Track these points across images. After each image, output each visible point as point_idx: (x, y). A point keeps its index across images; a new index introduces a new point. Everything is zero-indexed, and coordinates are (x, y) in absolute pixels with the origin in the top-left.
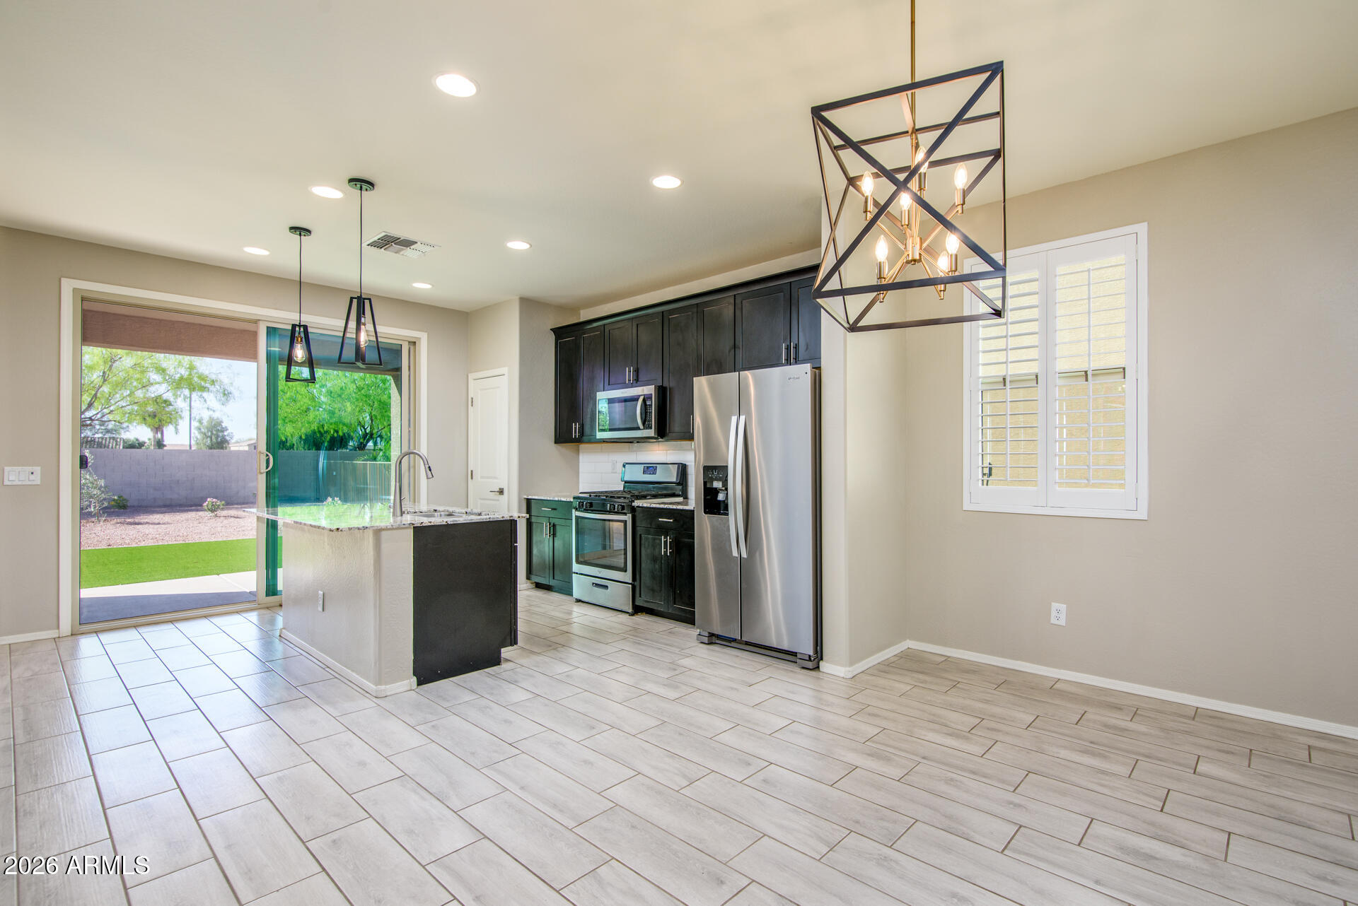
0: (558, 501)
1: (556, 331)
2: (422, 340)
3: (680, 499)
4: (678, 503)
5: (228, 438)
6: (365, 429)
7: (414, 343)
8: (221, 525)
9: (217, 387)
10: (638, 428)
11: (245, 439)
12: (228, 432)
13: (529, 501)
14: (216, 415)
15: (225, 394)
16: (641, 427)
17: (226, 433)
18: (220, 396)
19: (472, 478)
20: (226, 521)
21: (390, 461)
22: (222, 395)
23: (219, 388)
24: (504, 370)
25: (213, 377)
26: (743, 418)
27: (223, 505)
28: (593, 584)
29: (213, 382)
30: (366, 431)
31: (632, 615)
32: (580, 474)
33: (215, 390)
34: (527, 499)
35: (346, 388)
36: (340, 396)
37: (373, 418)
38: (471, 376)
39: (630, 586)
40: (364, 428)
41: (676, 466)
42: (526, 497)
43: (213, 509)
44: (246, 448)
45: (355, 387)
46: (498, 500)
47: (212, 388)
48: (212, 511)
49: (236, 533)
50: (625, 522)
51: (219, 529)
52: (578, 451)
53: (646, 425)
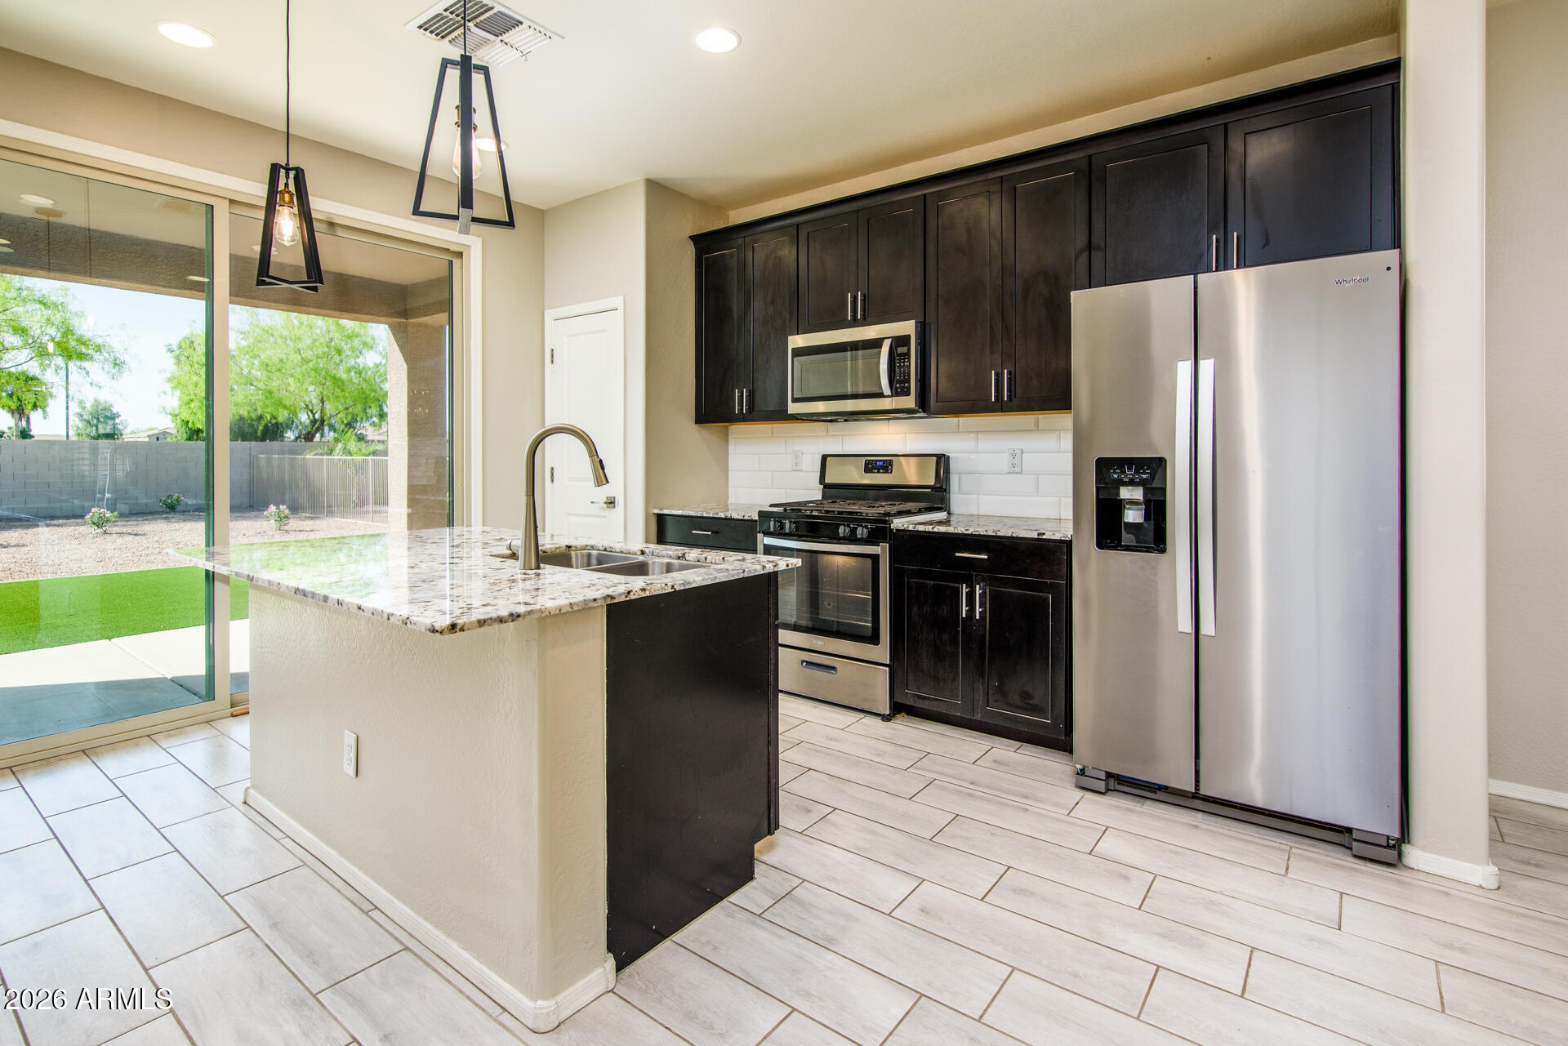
0: (726, 519)
1: (695, 239)
2: (472, 249)
3: (942, 515)
4: (940, 523)
5: (120, 427)
6: (314, 415)
7: (460, 255)
8: (113, 547)
9: (105, 354)
10: (881, 395)
11: (144, 429)
12: (120, 419)
13: (661, 519)
14: (104, 397)
15: (116, 364)
16: (887, 391)
17: (117, 421)
18: (109, 367)
19: (552, 481)
20: (120, 541)
21: (387, 456)
22: (112, 366)
23: (107, 356)
24: (617, 302)
25: (99, 341)
26: (1207, 367)
27: (114, 517)
28: (803, 661)
29: (99, 349)
30: (314, 417)
31: (886, 718)
32: (730, 474)
33: (102, 358)
34: (658, 515)
35: (288, 359)
36: (279, 370)
37: (325, 399)
38: (549, 315)
39: (887, 669)
40: (312, 411)
41: (935, 458)
42: (657, 511)
43: (100, 523)
44: (147, 439)
45: (300, 358)
46: (605, 517)
47: (97, 356)
48: (98, 525)
49: (136, 559)
50: (875, 559)
51: (110, 553)
52: (726, 437)
53: (899, 386)
